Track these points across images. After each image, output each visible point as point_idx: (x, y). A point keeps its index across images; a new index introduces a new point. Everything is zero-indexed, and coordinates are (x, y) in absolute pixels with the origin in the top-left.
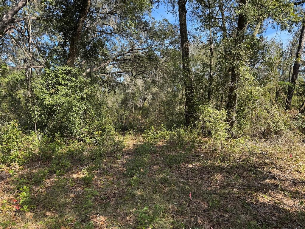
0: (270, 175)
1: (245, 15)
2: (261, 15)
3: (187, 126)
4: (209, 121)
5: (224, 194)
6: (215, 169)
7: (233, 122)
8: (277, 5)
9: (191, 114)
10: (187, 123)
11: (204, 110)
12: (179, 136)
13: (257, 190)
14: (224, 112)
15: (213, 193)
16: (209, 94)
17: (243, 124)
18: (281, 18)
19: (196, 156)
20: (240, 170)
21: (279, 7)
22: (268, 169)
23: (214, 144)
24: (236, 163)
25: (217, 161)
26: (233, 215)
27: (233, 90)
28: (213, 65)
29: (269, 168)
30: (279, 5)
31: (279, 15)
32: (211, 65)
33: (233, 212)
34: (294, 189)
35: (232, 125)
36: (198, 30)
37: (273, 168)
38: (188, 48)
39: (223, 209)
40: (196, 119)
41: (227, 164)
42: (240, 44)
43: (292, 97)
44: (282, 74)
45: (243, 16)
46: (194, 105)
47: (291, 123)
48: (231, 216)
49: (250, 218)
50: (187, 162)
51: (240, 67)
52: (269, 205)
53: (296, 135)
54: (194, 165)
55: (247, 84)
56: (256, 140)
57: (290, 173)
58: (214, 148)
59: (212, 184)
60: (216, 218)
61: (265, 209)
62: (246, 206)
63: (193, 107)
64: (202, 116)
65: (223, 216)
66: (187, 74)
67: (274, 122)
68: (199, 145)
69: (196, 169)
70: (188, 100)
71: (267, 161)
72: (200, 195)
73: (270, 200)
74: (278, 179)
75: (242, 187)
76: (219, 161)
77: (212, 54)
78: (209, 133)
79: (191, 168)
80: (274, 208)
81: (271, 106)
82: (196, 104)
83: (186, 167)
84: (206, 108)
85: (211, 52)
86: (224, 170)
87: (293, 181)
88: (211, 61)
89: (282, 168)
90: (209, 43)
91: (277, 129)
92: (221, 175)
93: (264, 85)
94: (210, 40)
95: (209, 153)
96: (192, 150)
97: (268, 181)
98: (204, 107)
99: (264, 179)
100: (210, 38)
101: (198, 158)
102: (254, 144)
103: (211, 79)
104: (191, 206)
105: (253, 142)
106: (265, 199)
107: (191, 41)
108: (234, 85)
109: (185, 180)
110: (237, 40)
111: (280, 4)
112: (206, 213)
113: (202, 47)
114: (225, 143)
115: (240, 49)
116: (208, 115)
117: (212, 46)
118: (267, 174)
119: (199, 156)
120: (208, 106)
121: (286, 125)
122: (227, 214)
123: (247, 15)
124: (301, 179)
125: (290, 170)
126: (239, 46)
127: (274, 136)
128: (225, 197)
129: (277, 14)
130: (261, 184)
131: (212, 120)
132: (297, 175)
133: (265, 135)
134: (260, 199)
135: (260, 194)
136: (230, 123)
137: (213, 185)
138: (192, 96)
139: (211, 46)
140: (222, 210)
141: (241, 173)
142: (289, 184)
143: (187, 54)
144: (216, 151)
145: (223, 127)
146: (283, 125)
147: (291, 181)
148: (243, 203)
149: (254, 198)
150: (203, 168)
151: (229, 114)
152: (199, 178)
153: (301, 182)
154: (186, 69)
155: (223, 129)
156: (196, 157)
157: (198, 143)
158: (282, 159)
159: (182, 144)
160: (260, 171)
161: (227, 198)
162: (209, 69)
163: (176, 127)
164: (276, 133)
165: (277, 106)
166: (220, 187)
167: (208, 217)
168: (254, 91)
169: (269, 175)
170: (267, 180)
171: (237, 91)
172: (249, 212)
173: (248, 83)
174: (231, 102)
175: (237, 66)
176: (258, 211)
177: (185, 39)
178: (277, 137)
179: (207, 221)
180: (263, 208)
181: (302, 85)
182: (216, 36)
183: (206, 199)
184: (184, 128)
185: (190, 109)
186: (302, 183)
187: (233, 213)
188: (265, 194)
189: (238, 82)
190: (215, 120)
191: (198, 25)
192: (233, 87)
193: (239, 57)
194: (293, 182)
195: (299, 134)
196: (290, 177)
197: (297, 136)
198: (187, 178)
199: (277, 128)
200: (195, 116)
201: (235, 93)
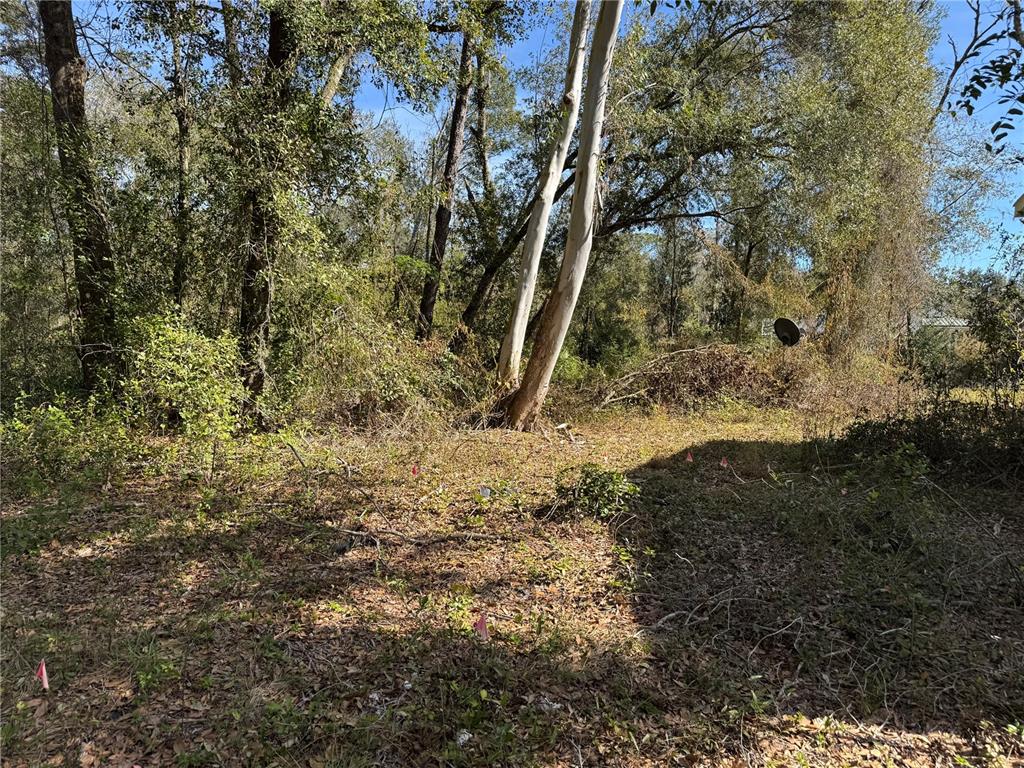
0: (359, 535)
1: (290, 20)
2: (337, 34)
3: (85, 398)
4: (173, 375)
5: (203, 628)
6: (181, 545)
7: (260, 378)
8: (384, 17)
9: (103, 347)
10: (83, 386)
11: (153, 335)
12: (42, 437)
13: (315, 592)
14: (229, 343)
15: (161, 636)
16: (179, 277)
17: (293, 382)
18: (393, 61)
19: (113, 508)
20: (270, 536)
21: (389, 24)
22: (356, 517)
23: (193, 457)
24: (258, 514)
25: (193, 517)
26: (225, 694)
27: (257, 270)
28: (190, 170)
29: (359, 515)
30: (388, 17)
31: (389, 48)
32: (182, 172)
33: (227, 686)
34: (417, 566)
35: (256, 386)
36: (118, 28)
37: (369, 513)
38: (80, 90)
39: (189, 684)
40: (123, 368)
41: (228, 523)
42: (275, 113)
43: (434, 302)
44: (414, 234)
45: (286, 21)
46: (112, 313)
47: (426, 375)
48: (215, 704)
49: (279, 691)
50: (73, 538)
51: (278, 194)
52: (343, 630)
53: (438, 409)
54: (99, 543)
55: (300, 252)
56: (332, 430)
57: (413, 518)
58: (187, 471)
59: (162, 604)
60: (159, 726)
61: (329, 648)
62: (271, 655)
63: (109, 320)
64: (142, 356)
65: (188, 711)
66: (78, 191)
67: (382, 375)
68: (132, 467)
69: (108, 557)
70: (88, 296)
71: (355, 493)
72: (104, 658)
73: (348, 615)
74: (378, 543)
75: (267, 592)
76: (201, 517)
77: (184, 131)
78: (174, 417)
79: (85, 560)
80: (357, 636)
81: (375, 326)
82: (123, 312)
83: (65, 557)
84: (160, 329)
85: (180, 124)
86: (215, 546)
87: (418, 541)
88: (181, 157)
89: (393, 510)
90: (173, 89)
91: (390, 395)
92: (201, 565)
93: (354, 260)
94: (173, 79)
95: (168, 493)
96: (101, 487)
97: (352, 555)
98: (153, 324)
99: (342, 551)
100: (176, 72)
101: (122, 517)
102: (325, 443)
103: (182, 220)
104: (61, 707)
105: (322, 438)
106: (332, 614)
107: (90, 63)
108: (261, 252)
109: (52, 610)
110: (266, 97)
111: (392, 16)
112: (121, 718)
113: (146, 100)
114: (231, 450)
115: (277, 131)
116: (168, 354)
117: (184, 101)
118: (350, 534)
119: (128, 507)
120: (167, 319)
121: (413, 382)
122: (203, 698)
123: (295, 20)
124: (438, 532)
125: (414, 510)
126: (274, 120)
127: (383, 415)
128: (205, 641)
129: (384, 47)
130: (330, 568)
131: (183, 372)
132: (428, 523)
133: (359, 416)
134: (319, 619)
135: (322, 602)
136: (251, 381)
137: (167, 607)
138: (104, 278)
139: (180, 99)
140: (188, 688)
141: (272, 543)
142: (408, 551)
143: (77, 110)
144: (195, 480)
145: (223, 395)
146: (405, 383)
147: (412, 543)
148: (262, 647)
149: (303, 619)
150: (138, 549)
151: (245, 349)
152: (112, 592)
153: (437, 542)
154: (74, 169)
155: (224, 402)
156: (114, 514)
157: (130, 460)
158: (397, 483)
159: (58, 469)
160: (332, 529)
161: (211, 641)
162: (174, 185)
163: (30, 403)
164: (389, 406)
165: (389, 326)
166: (192, 607)
167: (128, 733)
168: (324, 276)
169: (356, 536)
170: (350, 553)
171: (267, 273)
172: (278, 671)
173: (305, 249)
174: (253, 309)
175: (266, 188)
176: (306, 661)
177: (63, 50)
178: (393, 418)
179: (121, 749)
180: (323, 646)
181: (457, 271)
182: (199, 69)
183: (129, 665)
184: (68, 404)
185: (97, 330)
186: (438, 545)
187: (228, 690)
188: (334, 597)
189: (270, 240)
190: (192, 370)
191: (119, 8)
192: (258, 258)
193: (271, 159)
194: (418, 544)
195: (445, 406)
196: (412, 530)
197: (440, 412)
198: (60, 601)
199: (391, 392)
200: (120, 355)
201: (263, 279)
